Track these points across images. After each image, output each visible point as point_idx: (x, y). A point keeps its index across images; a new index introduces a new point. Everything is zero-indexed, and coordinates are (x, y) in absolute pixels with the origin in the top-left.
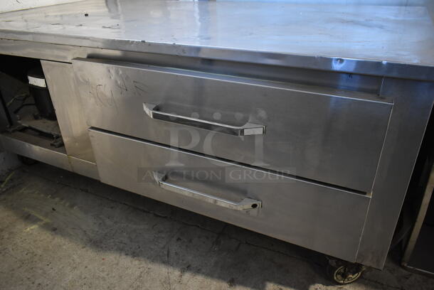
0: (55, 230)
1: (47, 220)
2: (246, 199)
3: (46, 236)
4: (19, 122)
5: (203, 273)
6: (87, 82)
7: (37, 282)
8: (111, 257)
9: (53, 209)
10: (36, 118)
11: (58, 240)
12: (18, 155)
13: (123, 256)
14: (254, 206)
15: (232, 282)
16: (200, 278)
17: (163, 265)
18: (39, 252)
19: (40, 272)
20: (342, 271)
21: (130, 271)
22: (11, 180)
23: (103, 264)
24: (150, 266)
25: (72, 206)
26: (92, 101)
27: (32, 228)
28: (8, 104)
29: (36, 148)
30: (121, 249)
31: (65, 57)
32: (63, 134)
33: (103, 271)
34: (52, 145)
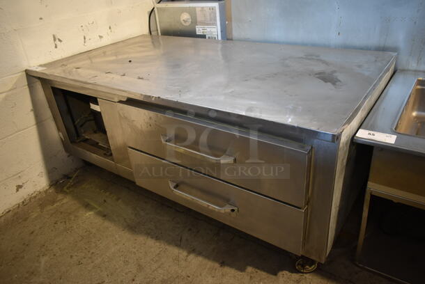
0: (104, 216)
1: (100, 209)
2: (228, 205)
3: (98, 220)
4: (83, 135)
5: (203, 256)
6: (126, 118)
7: (91, 251)
8: (141, 239)
9: (105, 201)
10: (95, 132)
11: (107, 224)
12: (83, 160)
13: (149, 239)
14: (233, 210)
15: (223, 264)
16: (200, 259)
17: (176, 248)
18: (94, 231)
19: (94, 245)
20: (301, 262)
21: (152, 250)
22: (77, 176)
23: (135, 243)
24: (167, 247)
25: (118, 199)
26: (130, 130)
27: (90, 213)
28: (76, 123)
29: (94, 156)
30: (148, 234)
31: (113, 99)
32: (112, 148)
33: (135, 248)
34: (105, 154)
